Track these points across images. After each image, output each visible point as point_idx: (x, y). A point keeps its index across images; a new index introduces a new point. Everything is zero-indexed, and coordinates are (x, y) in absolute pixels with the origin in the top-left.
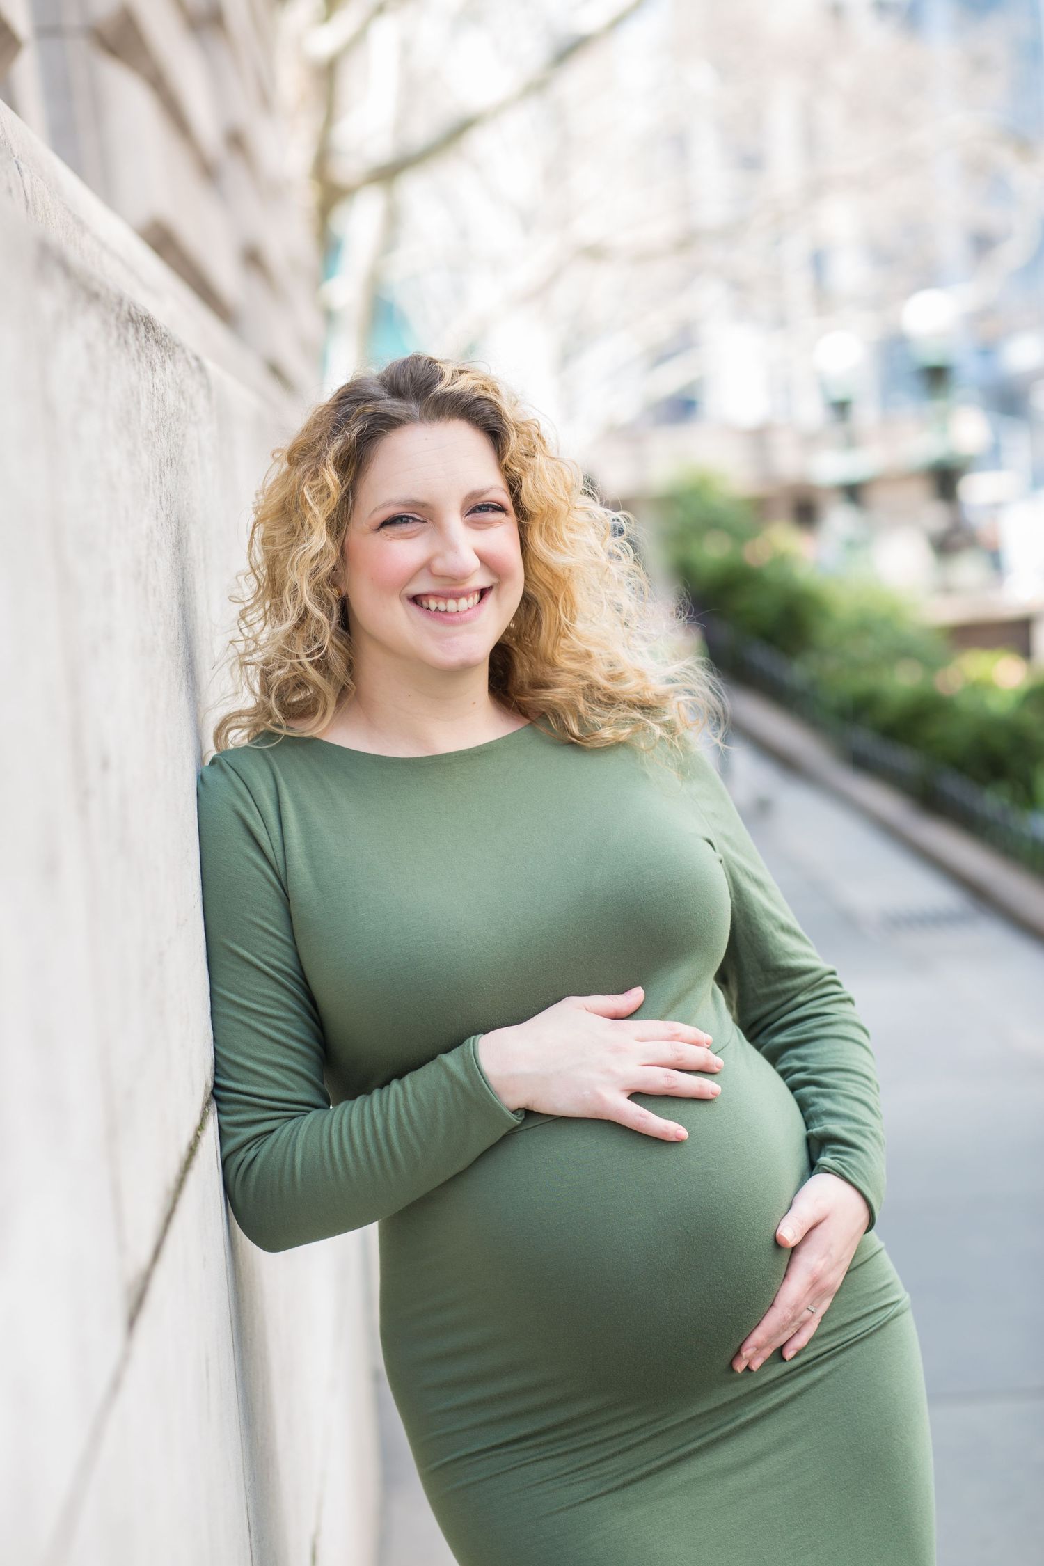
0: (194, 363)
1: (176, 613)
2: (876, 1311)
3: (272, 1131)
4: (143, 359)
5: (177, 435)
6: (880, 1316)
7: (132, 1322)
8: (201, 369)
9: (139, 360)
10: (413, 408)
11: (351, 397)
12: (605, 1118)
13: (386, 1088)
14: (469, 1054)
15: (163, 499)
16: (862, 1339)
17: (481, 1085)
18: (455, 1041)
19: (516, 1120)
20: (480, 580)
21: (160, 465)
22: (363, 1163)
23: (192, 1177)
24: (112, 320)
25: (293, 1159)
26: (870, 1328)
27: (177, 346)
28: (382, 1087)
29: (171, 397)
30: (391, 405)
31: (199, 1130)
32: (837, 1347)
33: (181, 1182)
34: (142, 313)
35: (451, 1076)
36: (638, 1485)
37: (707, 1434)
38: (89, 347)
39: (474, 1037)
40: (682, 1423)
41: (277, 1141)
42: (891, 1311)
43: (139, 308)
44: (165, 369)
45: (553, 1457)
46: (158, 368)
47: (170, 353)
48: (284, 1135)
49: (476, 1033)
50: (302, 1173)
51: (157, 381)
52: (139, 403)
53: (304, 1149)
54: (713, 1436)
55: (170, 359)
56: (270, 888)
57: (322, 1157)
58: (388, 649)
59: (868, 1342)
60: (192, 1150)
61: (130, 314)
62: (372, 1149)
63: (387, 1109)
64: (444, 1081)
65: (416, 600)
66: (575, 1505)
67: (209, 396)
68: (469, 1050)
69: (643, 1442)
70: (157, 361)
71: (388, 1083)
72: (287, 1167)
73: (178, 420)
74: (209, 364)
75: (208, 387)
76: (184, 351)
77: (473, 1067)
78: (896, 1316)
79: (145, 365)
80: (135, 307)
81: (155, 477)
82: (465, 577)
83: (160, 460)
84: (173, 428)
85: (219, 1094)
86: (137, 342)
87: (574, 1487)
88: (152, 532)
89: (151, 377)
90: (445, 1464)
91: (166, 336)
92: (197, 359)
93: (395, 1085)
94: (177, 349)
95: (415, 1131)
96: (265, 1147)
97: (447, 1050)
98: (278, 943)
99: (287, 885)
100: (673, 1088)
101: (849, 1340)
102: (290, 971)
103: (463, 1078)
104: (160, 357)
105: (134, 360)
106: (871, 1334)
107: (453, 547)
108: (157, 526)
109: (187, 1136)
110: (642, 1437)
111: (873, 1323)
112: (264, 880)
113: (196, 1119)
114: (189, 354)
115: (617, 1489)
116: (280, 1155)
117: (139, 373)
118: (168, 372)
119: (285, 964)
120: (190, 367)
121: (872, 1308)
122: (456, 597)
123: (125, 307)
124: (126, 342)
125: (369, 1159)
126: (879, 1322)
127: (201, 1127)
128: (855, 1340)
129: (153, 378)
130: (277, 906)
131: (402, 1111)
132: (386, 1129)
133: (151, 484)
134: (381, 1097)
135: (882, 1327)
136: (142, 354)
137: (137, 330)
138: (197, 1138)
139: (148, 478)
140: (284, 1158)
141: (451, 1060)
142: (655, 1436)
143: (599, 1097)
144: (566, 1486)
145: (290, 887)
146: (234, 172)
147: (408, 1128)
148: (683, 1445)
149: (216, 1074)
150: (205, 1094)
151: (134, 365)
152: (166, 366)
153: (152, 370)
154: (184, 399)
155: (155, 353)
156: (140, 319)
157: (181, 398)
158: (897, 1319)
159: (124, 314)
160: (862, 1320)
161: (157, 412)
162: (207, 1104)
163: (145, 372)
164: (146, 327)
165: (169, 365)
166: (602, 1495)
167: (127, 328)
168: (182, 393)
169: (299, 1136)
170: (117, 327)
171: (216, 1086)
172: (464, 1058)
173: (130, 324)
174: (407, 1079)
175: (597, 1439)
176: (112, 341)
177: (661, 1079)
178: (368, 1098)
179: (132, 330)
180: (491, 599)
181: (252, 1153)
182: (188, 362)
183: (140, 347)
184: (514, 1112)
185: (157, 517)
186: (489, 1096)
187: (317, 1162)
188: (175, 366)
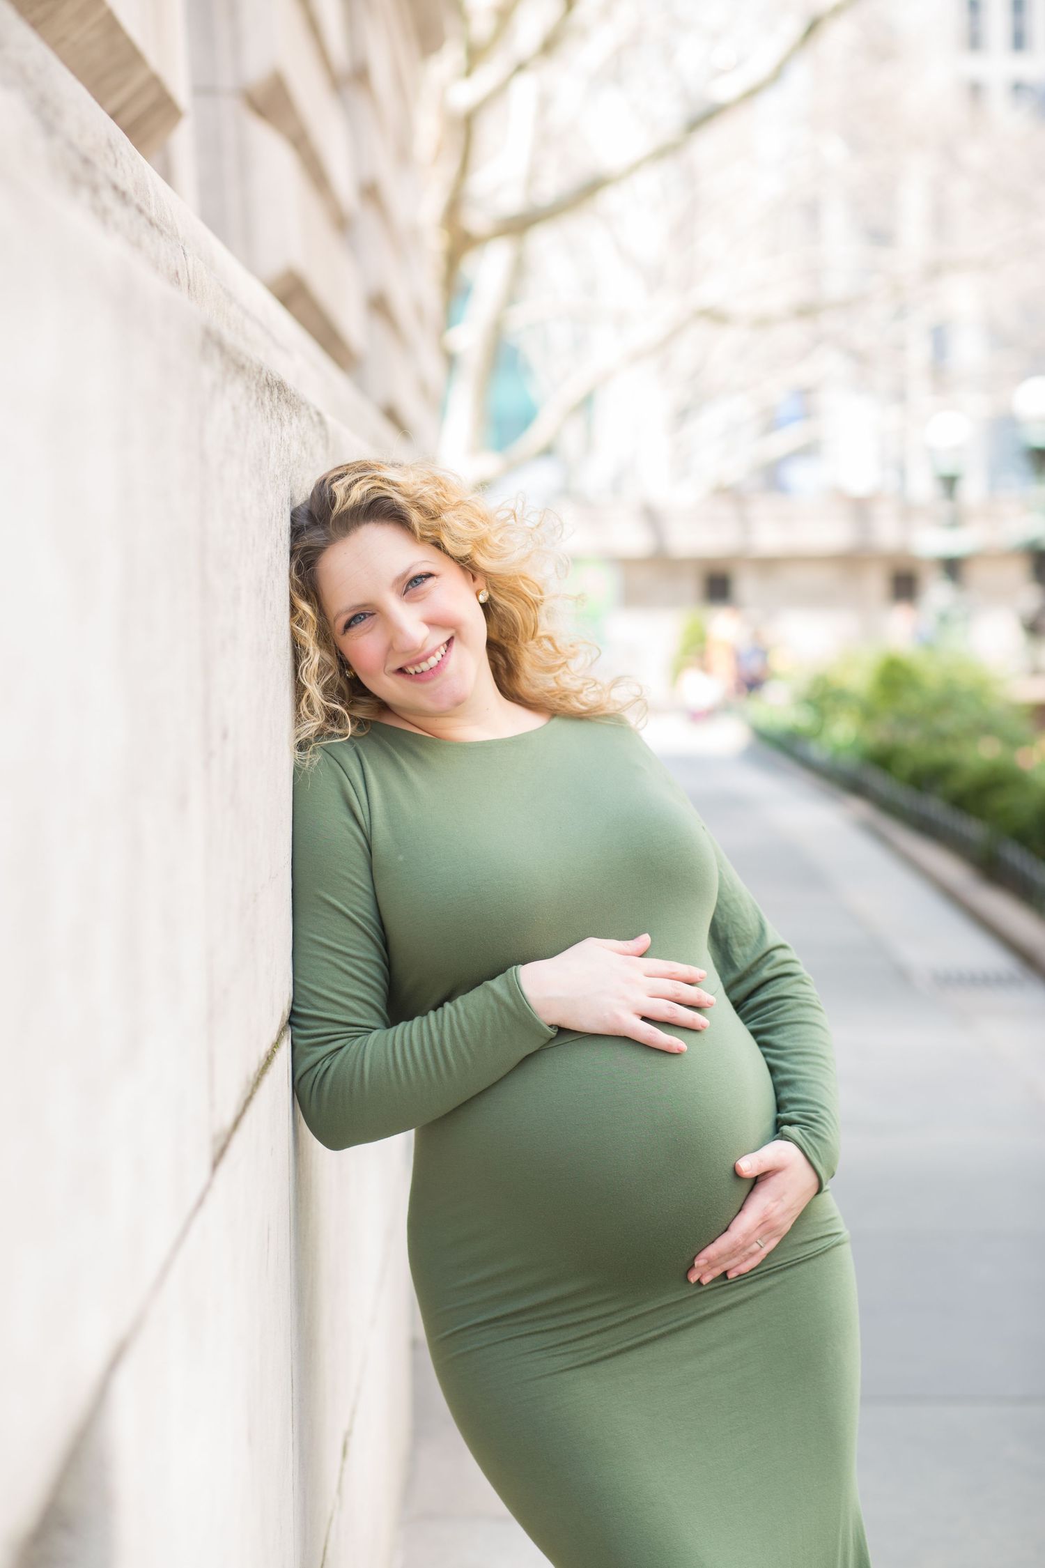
0: (315, 418)
2: (822, 1237)
3: (341, 1048)
4: (275, 416)
5: (298, 479)
6: (826, 1242)
7: (215, 1165)
8: (322, 422)
9: (272, 418)
12: (622, 1035)
13: (440, 1010)
14: (513, 980)
15: (283, 531)
16: (809, 1259)
17: (524, 1005)
18: (498, 970)
19: (553, 1033)
21: (282, 503)
22: (422, 1069)
23: (267, 1080)
24: (253, 387)
25: (363, 1066)
26: (817, 1251)
27: (303, 404)
28: (435, 1009)
31: (275, 1047)
32: (786, 1263)
33: (259, 1079)
34: (277, 379)
35: (497, 998)
36: (608, 1361)
37: (671, 1322)
38: (234, 408)
39: (514, 967)
40: (653, 1311)
41: (348, 1052)
42: (835, 1239)
43: (275, 374)
44: (291, 424)
45: (542, 1332)
46: (286, 423)
47: (297, 410)
48: (353, 1047)
49: (517, 964)
50: (370, 1078)
51: (284, 434)
52: (269, 452)
53: (372, 1058)
54: (675, 1325)
55: (296, 415)
56: (358, 848)
57: (387, 1064)
59: (813, 1263)
60: (269, 1059)
61: (267, 380)
62: (430, 1057)
63: (443, 1025)
64: (492, 1002)
65: (401, 671)
66: (555, 1373)
67: (326, 446)
68: (513, 977)
69: (618, 1325)
70: (286, 417)
71: (441, 1005)
72: (357, 1073)
73: (299, 466)
74: (329, 418)
75: (326, 439)
76: (308, 408)
77: (516, 991)
78: (838, 1244)
79: (275, 421)
80: (271, 374)
81: (278, 513)
83: (283, 499)
84: (295, 473)
85: (294, 1019)
86: (271, 403)
87: (555, 1358)
88: (272, 558)
89: (280, 431)
90: (455, 1333)
91: (294, 396)
92: (319, 414)
93: (447, 1005)
94: (302, 407)
95: (467, 1043)
96: (338, 1058)
97: (492, 977)
98: (361, 893)
99: (371, 840)
100: (674, 1017)
101: (798, 1259)
102: (366, 914)
103: (508, 1000)
104: (289, 414)
105: (267, 417)
106: (817, 1255)
108: (276, 553)
109: (266, 1046)
110: (618, 1320)
111: (820, 1247)
112: (354, 841)
113: (274, 1037)
114: (312, 410)
115: (591, 1363)
116: (351, 1063)
117: (271, 428)
118: (294, 426)
119: (366, 910)
120: (313, 421)
121: (819, 1235)
122: (426, 659)
123: (264, 375)
124: (262, 404)
125: (427, 1067)
126: (824, 1247)
127: (277, 1045)
128: (803, 1259)
129: (281, 432)
130: (361, 862)
131: (456, 1026)
132: (442, 1041)
133: (274, 520)
134: (436, 1016)
135: (826, 1251)
136: (274, 412)
137: (272, 393)
138: (273, 1052)
139: (272, 514)
140: (355, 1065)
141: (496, 985)
142: (629, 1320)
143: (617, 1018)
144: (549, 1357)
145: (373, 842)
146: (367, 223)
147: (460, 1040)
148: (650, 1331)
149: (293, 1002)
150: (282, 1020)
151: (268, 421)
152: (293, 421)
153: (281, 426)
154: (305, 448)
155: (285, 411)
156: (275, 383)
157: (303, 448)
158: (838, 1248)
159: (263, 380)
160: (811, 1244)
161: (283, 460)
162: (283, 1030)
163: (276, 427)
164: (279, 390)
165: (295, 421)
166: (578, 1367)
167: (264, 392)
168: (304, 443)
169: (367, 1048)
170: (256, 391)
171: (293, 1013)
172: (508, 983)
173: (267, 388)
174: (459, 1001)
175: (580, 1319)
176: (252, 404)
177: (664, 1009)
178: (425, 1018)
179: (267, 394)
181: (327, 1063)
182: (311, 418)
183: (273, 407)
184: (551, 1026)
185: (277, 546)
186: (530, 1014)
187: (383, 1068)
188: (300, 421)
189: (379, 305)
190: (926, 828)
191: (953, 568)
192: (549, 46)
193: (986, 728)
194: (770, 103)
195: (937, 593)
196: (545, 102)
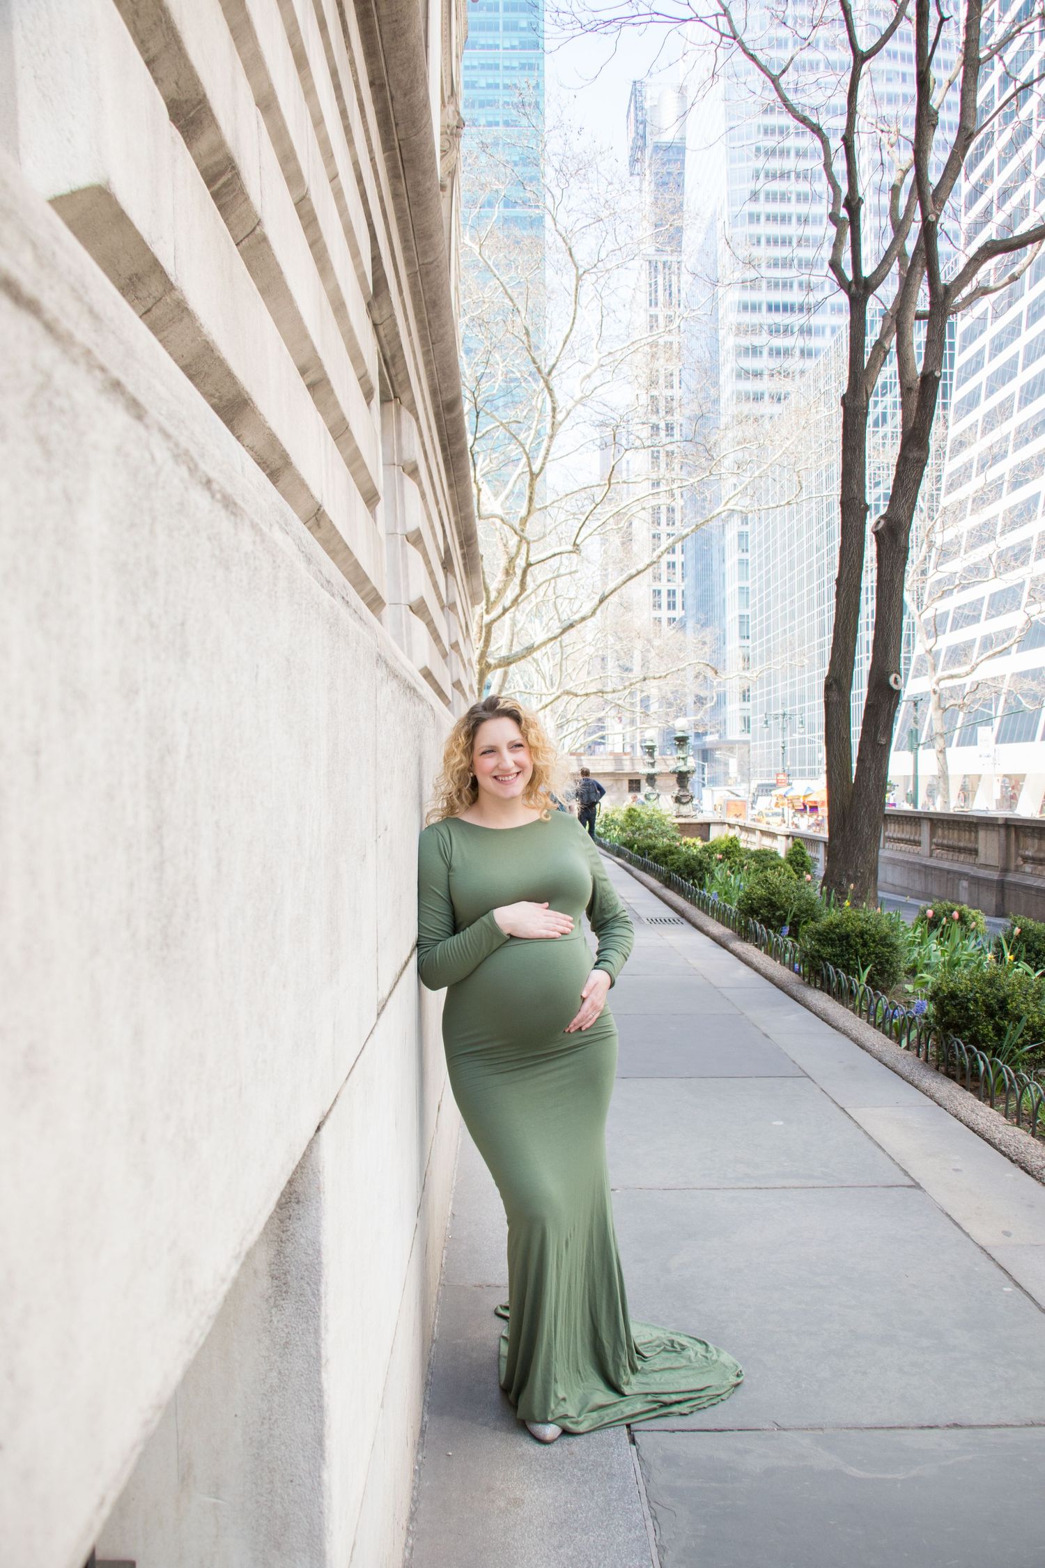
1: (416, 786)
4: (412, 701)
6: (605, 1035)
7: (379, 1015)
8: (432, 709)
10: (490, 714)
11: (473, 711)
12: (534, 939)
13: (465, 930)
15: (415, 748)
17: (495, 926)
18: (487, 912)
19: (508, 937)
20: (516, 770)
23: (405, 973)
25: (436, 957)
26: (601, 1038)
29: (421, 716)
30: (484, 714)
33: (401, 973)
35: (485, 924)
39: (492, 910)
42: (610, 1034)
46: (417, 705)
52: (409, 714)
58: (488, 792)
60: (406, 963)
62: (461, 951)
64: (483, 926)
65: (495, 777)
77: (493, 919)
78: (611, 1036)
80: (411, 685)
82: (508, 770)
83: (415, 735)
84: (421, 726)
85: (418, 945)
86: (411, 695)
88: (410, 758)
89: (414, 707)
91: (421, 697)
93: (468, 929)
94: (425, 702)
95: (475, 944)
97: (484, 915)
99: (450, 866)
102: (447, 895)
103: (489, 924)
107: (504, 760)
108: (412, 756)
109: (405, 958)
111: (602, 1036)
114: (427, 704)
122: (508, 776)
123: (407, 684)
124: (406, 693)
127: (410, 957)
131: (470, 937)
132: (466, 944)
136: (412, 699)
137: (411, 692)
138: (408, 960)
139: (410, 740)
141: (484, 919)
143: (532, 932)
146: (453, 655)
147: (472, 943)
151: (409, 701)
152: (419, 703)
153: (415, 705)
155: (417, 701)
156: (412, 689)
157: (425, 718)
159: (406, 686)
161: (415, 719)
162: (413, 950)
163: (412, 705)
164: (414, 692)
165: (421, 706)
167: (407, 690)
170: (404, 688)
172: (489, 916)
173: (409, 689)
174: (471, 926)
176: (401, 691)
180: (520, 775)
183: (411, 697)
184: (507, 935)
185: (412, 753)
186: (499, 930)
188: (423, 707)
189: (457, 685)
190: (645, 868)
191: (651, 779)
192: (515, 601)
193: (664, 834)
194: (589, 622)
195: (646, 788)
196: (514, 624)
